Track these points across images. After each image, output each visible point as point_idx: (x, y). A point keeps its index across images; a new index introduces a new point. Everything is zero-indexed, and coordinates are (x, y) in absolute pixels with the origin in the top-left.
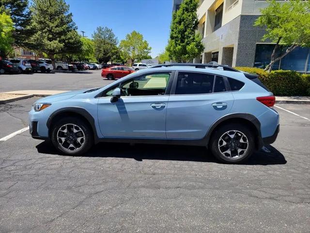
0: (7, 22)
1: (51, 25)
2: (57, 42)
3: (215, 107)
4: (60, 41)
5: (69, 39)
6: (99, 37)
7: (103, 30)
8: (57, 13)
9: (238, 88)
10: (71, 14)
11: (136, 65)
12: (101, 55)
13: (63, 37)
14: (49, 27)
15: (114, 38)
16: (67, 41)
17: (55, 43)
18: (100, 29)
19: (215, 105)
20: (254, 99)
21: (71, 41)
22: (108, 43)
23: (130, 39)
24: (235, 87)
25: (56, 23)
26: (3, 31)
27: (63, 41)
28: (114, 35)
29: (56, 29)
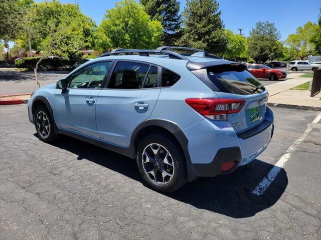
0: (158, 28)
1: (199, 26)
2: (201, 42)
3: (137, 108)
4: (204, 42)
5: (213, 37)
6: (257, 34)
7: (263, 25)
8: (205, 14)
9: (171, 84)
10: (220, 12)
11: (294, 63)
12: (256, 53)
13: (207, 37)
14: (195, 28)
15: (276, 33)
16: (210, 41)
17: (199, 44)
18: (259, 25)
19: (137, 104)
20: (183, 101)
21: (215, 40)
22: (267, 40)
23: (301, 32)
24: (168, 82)
25: (203, 23)
26: (153, 36)
27: (207, 41)
28: (275, 30)
29: (202, 30)
